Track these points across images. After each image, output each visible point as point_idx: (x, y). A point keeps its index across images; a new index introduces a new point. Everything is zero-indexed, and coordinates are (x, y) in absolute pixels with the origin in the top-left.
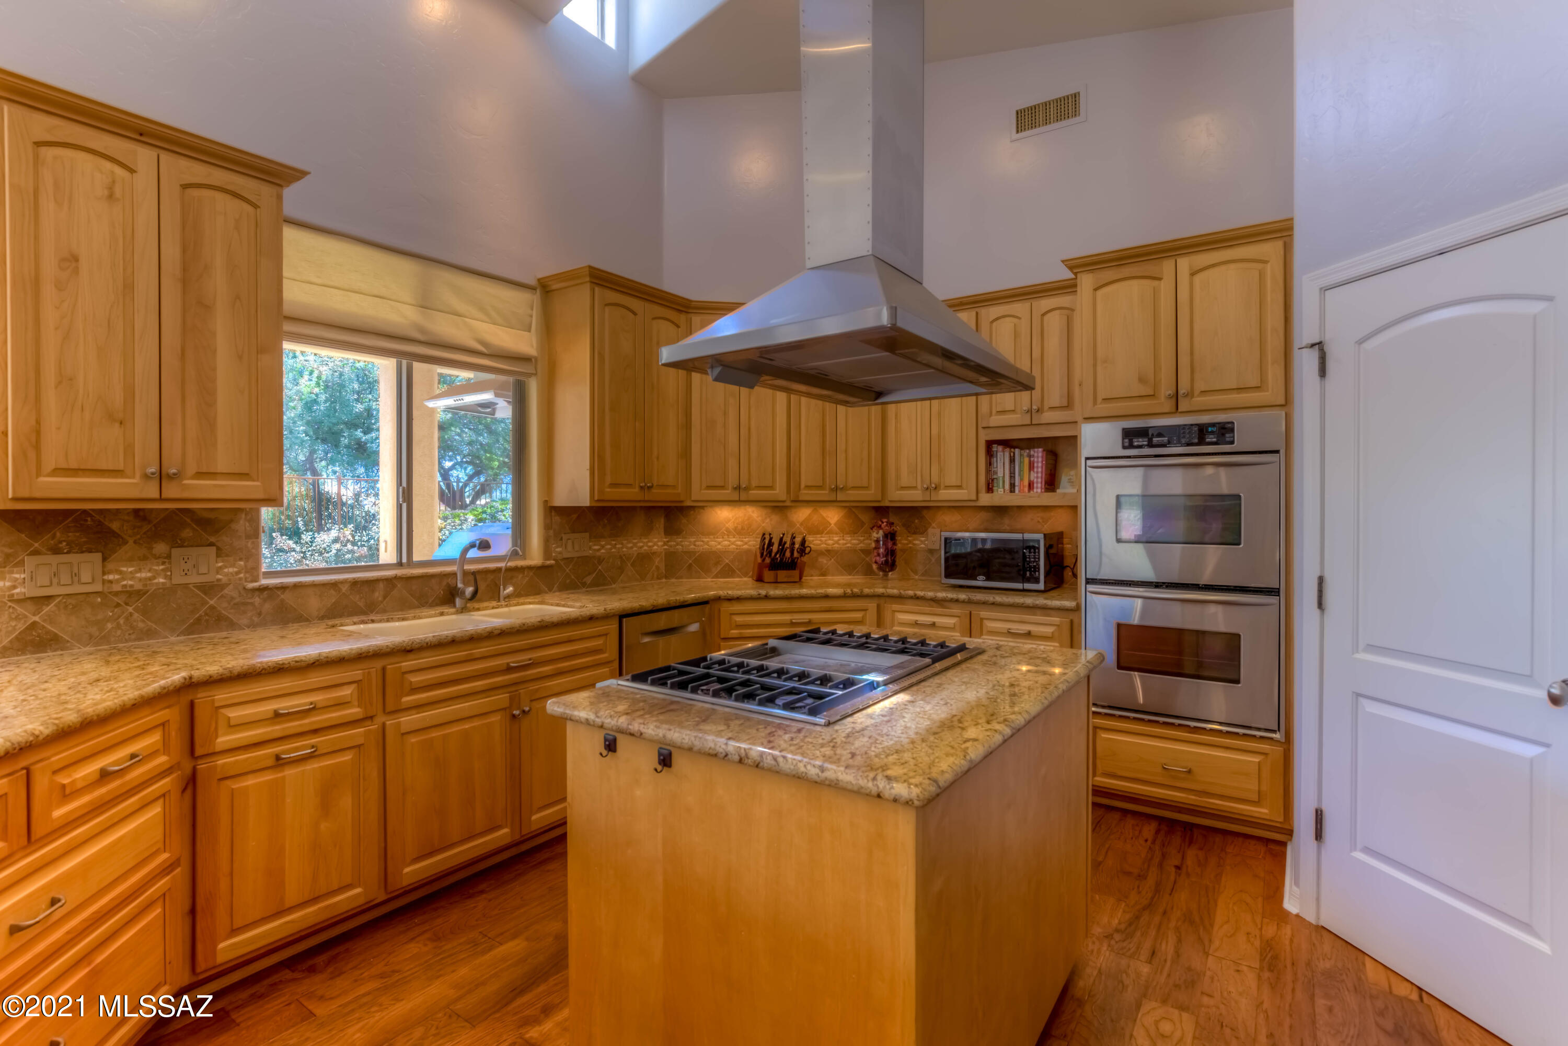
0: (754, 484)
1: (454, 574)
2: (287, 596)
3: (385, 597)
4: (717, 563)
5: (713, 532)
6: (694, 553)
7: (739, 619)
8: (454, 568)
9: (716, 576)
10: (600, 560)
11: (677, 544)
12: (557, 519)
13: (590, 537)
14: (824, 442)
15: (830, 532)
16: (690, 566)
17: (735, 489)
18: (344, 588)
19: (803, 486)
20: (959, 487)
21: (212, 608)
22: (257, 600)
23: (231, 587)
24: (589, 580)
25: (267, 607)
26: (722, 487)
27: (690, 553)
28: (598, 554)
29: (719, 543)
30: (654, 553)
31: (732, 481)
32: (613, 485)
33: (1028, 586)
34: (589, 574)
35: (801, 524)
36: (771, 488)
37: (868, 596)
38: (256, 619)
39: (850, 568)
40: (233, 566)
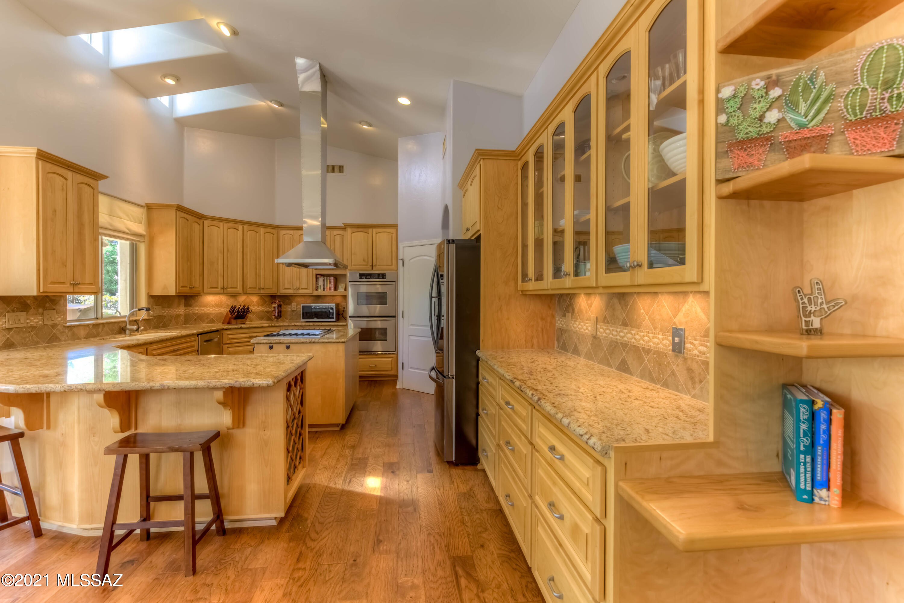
0: (229, 287)
1: (125, 322)
2: (75, 329)
3: (102, 331)
4: (207, 318)
5: (206, 306)
6: (198, 314)
7: (230, 336)
8: (126, 319)
9: (207, 323)
10: (165, 317)
11: (190, 311)
12: (152, 300)
13: (162, 307)
14: (256, 271)
15: (254, 305)
16: (196, 319)
17: (222, 288)
18: (91, 327)
19: (248, 287)
20: (307, 289)
21: (54, 333)
22: (67, 331)
23: (60, 326)
24: (161, 325)
25: (70, 334)
26: (217, 288)
27: (195, 314)
28: (164, 314)
29: (208, 310)
30: (181, 314)
31: (221, 285)
32: (182, 287)
33: (330, 320)
34: (161, 323)
35: (242, 302)
36: (236, 288)
37: (277, 326)
38: (66, 338)
39: (261, 318)
40: (60, 317)
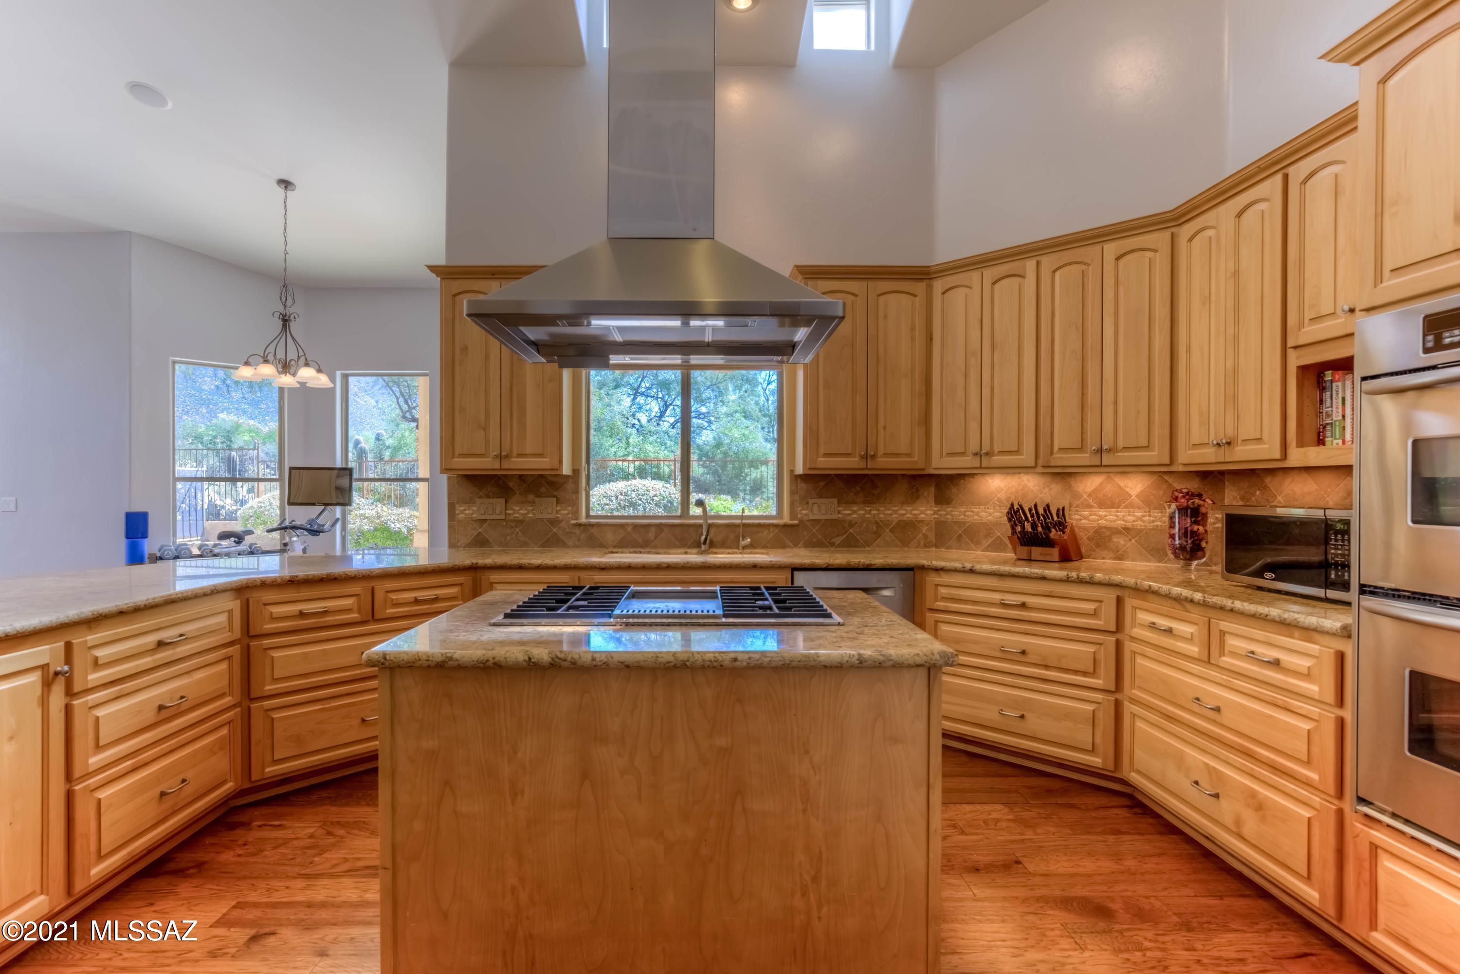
0: (996, 449)
2: (593, 530)
3: (656, 538)
4: (987, 536)
6: (964, 523)
7: (943, 591)
10: (851, 524)
11: (947, 514)
12: (803, 486)
13: (839, 503)
14: (1083, 395)
15: (1131, 506)
16: (960, 536)
17: (976, 454)
18: (629, 529)
19: (1056, 448)
20: (1260, 440)
21: (555, 534)
22: (578, 531)
23: (564, 522)
24: (838, 541)
25: (583, 536)
26: (963, 454)
27: (959, 523)
28: (848, 518)
29: (990, 514)
31: (973, 446)
32: (827, 455)
33: (1332, 594)
34: (838, 536)
35: (1090, 495)
36: (1017, 452)
38: (577, 543)
40: (565, 510)
